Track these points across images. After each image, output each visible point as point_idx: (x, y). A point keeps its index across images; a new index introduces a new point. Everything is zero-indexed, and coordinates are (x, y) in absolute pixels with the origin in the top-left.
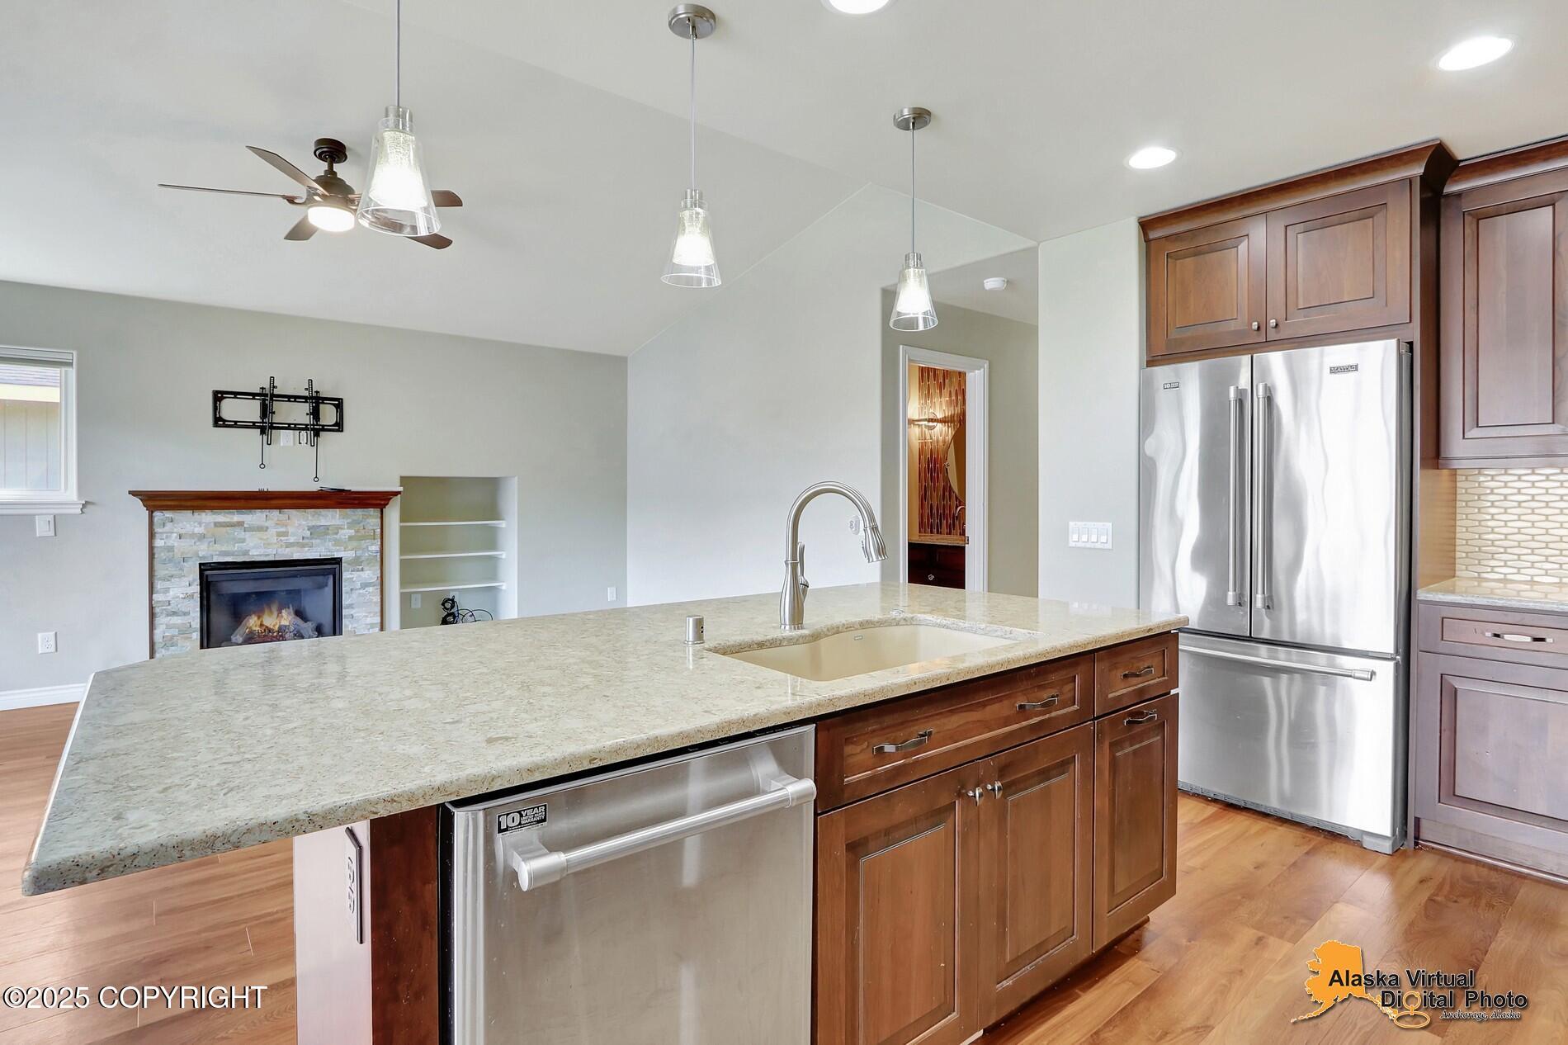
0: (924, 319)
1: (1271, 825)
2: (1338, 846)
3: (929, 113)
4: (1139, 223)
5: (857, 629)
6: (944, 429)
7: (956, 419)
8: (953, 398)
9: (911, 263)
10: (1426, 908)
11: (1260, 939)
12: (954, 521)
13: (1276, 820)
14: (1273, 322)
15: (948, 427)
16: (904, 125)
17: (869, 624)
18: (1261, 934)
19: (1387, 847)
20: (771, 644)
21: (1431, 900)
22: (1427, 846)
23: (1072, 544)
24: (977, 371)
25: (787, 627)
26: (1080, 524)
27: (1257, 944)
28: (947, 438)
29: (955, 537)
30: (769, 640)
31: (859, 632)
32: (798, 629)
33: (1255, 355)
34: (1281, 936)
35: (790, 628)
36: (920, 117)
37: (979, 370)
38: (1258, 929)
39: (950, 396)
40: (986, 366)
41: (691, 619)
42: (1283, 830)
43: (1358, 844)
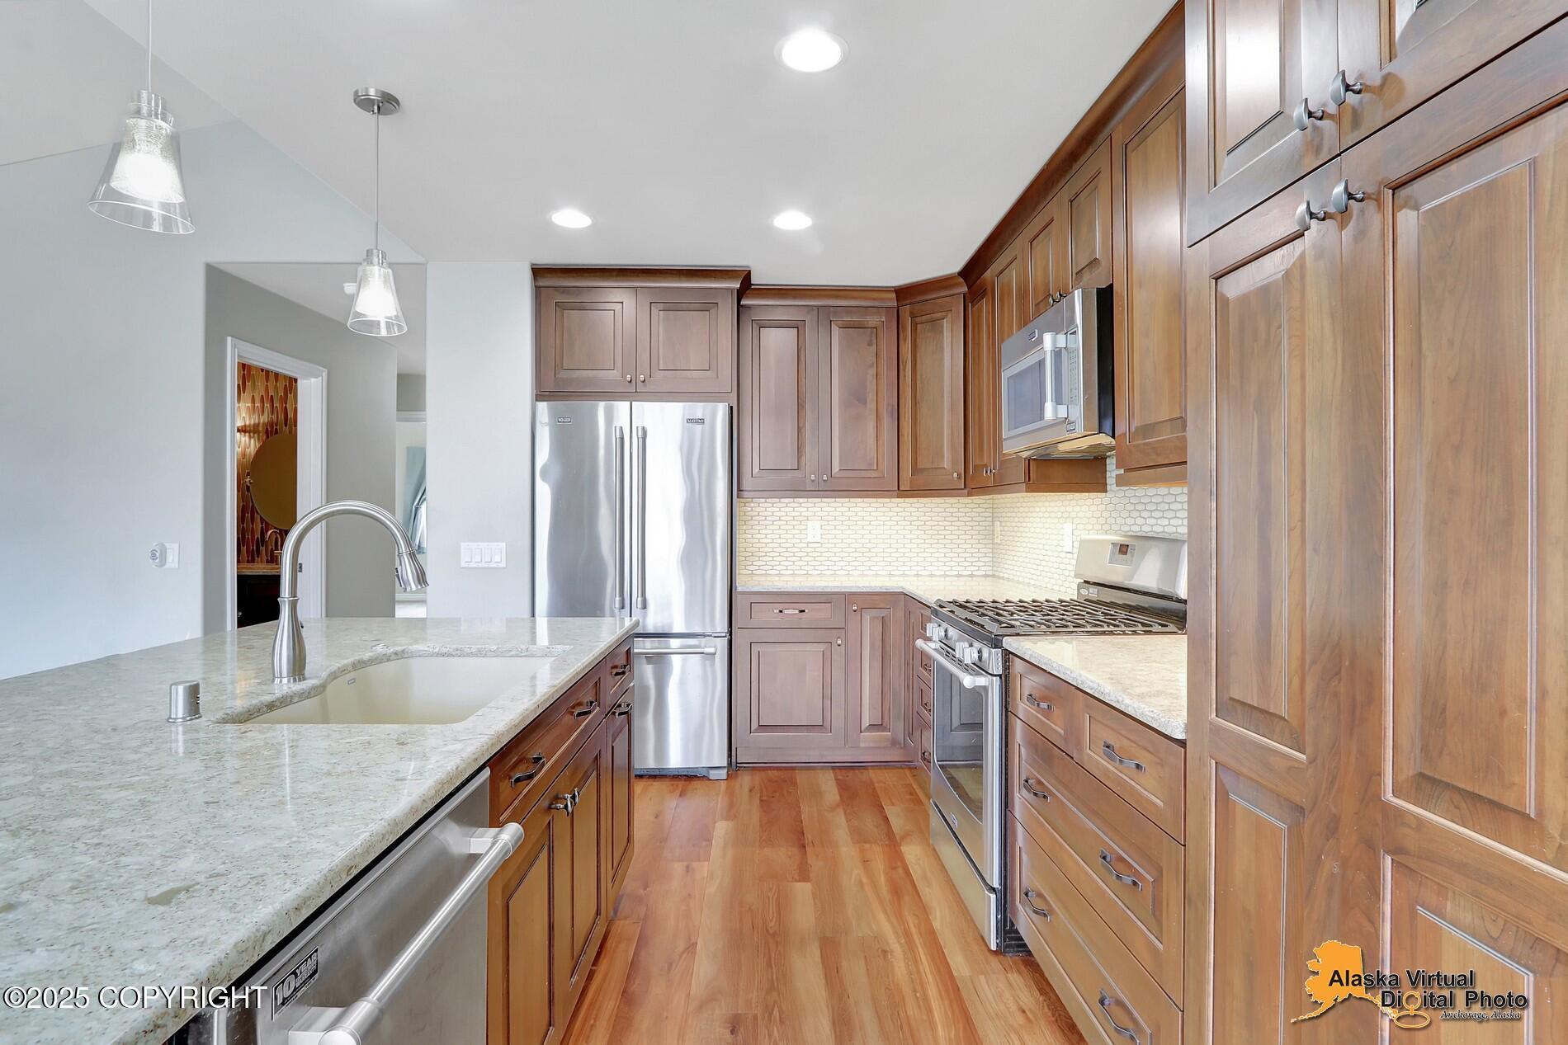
0: (387, 323)
1: (649, 783)
2: (695, 784)
3: (397, 102)
4: (532, 269)
5: (350, 672)
6: (243, 439)
7: (261, 429)
8: (258, 404)
9: (375, 260)
10: (762, 807)
11: (687, 867)
12: (258, 548)
13: (649, 778)
14: (642, 377)
15: (250, 437)
16: (364, 103)
17: (358, 665)
18: (685, 863)
19: (723, 774)
20: (281, 703)
21: (761, 801)
22: (741, 767)
23: (463, 565)
24: (313, 380)
25: (285, 681)
26: (474, 545)
27: (688, 871)
28: (248, 451)
29: (260, 565)
30: (278, 699)
31: (352, 675)
32: (300, 680)
33: (633, 403)
34: (699, 860)
35: (289, 681)
36: (386, 104)
37: (316, 378)
38: (682, 861)
39: (253, 401)
40: (325, 374)
41: (181, 689)
42: (656, 784)
43: (705, 778)
